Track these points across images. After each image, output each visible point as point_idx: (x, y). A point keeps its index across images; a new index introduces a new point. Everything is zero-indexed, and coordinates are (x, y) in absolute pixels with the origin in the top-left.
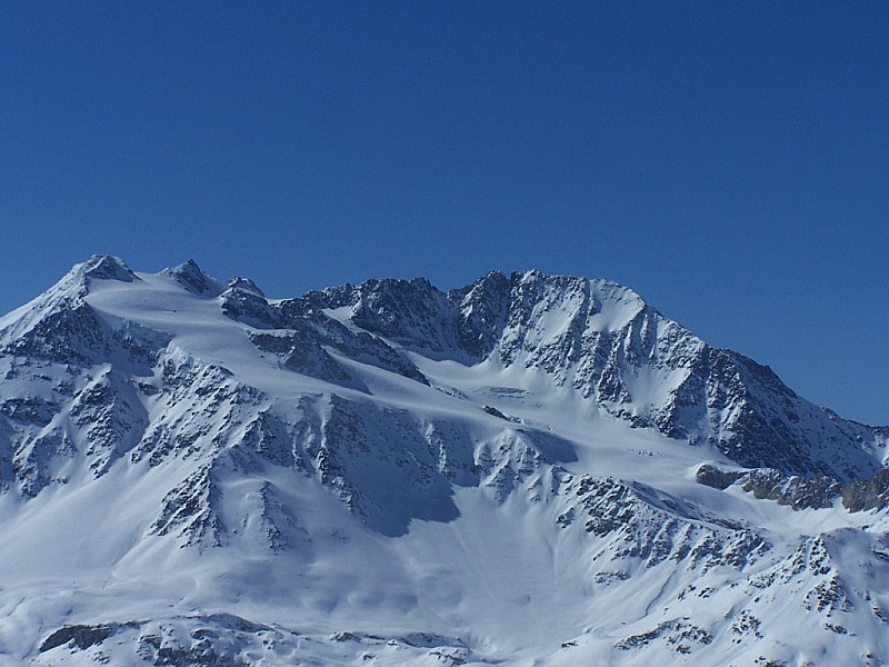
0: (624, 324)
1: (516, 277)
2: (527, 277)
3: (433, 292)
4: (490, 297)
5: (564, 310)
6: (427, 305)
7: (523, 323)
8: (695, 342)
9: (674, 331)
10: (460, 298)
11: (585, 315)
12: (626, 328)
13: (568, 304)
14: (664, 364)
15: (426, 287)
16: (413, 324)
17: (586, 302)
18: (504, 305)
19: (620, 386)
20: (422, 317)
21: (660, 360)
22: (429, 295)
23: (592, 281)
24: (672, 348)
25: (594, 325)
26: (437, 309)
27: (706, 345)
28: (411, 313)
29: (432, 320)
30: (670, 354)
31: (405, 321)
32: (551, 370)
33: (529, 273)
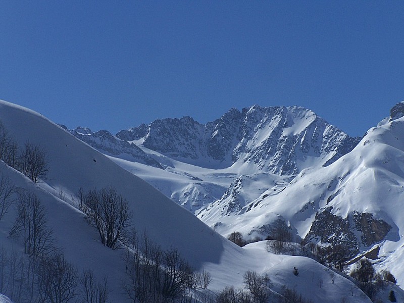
0: (302, 130)
1: (245, 110)
2: (251, 109)
3: (195, 125)
4: (228, 124)
5: (270, 126)
6: (190, 132)
7: (246, 137)
8: (342, 135)
9: (331, 130)
10: (212, 127)
11: (281, 128)
12: (303, 132)
13: (272, 123)
14: (324, 151)
15: (191, 121)
16: (181, 144)
17: (283, 120)
18: (238, 129)
19: (293, 165)
20: (187, 140)
21: (322, 149)
22: (193, 127)
23: (288, 108)
24: (329, 141)
25: (285, 132)
26: (197, 134)
27: (348, 136)
28: (180, 137)
29: (193, 141)
30: (328, 144)
31: (176, 142)
32: (257, 162)
33: (252, 107)
